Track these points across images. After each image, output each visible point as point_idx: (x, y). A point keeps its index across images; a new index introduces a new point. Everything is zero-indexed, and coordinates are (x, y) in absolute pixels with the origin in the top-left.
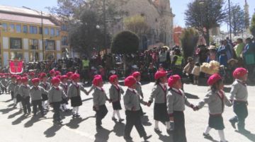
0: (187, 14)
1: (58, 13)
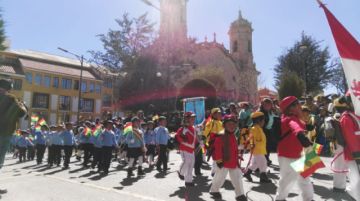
0: (277, 71)
1: (104, 60)
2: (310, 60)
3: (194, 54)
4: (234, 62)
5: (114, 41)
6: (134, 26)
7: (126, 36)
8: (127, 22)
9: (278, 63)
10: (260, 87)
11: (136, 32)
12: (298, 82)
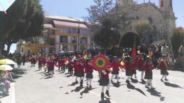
1: (89, 20)
7: (99, 8)
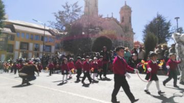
0: (144, 32)
1: (56, 26)
2: (161, 27)
3: (101, 23)
4: (122, 27)
5: (61, 16)
6: (71, 9)
8: (67, 6)
9: (145, 29)
10: (135, 41)
11: (72, 11)
12: (154, 38)
